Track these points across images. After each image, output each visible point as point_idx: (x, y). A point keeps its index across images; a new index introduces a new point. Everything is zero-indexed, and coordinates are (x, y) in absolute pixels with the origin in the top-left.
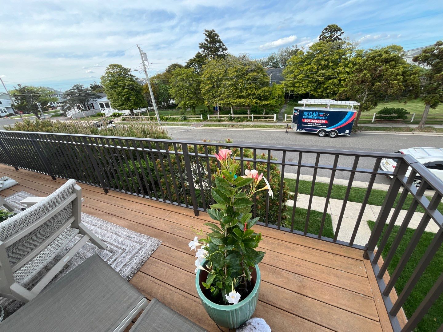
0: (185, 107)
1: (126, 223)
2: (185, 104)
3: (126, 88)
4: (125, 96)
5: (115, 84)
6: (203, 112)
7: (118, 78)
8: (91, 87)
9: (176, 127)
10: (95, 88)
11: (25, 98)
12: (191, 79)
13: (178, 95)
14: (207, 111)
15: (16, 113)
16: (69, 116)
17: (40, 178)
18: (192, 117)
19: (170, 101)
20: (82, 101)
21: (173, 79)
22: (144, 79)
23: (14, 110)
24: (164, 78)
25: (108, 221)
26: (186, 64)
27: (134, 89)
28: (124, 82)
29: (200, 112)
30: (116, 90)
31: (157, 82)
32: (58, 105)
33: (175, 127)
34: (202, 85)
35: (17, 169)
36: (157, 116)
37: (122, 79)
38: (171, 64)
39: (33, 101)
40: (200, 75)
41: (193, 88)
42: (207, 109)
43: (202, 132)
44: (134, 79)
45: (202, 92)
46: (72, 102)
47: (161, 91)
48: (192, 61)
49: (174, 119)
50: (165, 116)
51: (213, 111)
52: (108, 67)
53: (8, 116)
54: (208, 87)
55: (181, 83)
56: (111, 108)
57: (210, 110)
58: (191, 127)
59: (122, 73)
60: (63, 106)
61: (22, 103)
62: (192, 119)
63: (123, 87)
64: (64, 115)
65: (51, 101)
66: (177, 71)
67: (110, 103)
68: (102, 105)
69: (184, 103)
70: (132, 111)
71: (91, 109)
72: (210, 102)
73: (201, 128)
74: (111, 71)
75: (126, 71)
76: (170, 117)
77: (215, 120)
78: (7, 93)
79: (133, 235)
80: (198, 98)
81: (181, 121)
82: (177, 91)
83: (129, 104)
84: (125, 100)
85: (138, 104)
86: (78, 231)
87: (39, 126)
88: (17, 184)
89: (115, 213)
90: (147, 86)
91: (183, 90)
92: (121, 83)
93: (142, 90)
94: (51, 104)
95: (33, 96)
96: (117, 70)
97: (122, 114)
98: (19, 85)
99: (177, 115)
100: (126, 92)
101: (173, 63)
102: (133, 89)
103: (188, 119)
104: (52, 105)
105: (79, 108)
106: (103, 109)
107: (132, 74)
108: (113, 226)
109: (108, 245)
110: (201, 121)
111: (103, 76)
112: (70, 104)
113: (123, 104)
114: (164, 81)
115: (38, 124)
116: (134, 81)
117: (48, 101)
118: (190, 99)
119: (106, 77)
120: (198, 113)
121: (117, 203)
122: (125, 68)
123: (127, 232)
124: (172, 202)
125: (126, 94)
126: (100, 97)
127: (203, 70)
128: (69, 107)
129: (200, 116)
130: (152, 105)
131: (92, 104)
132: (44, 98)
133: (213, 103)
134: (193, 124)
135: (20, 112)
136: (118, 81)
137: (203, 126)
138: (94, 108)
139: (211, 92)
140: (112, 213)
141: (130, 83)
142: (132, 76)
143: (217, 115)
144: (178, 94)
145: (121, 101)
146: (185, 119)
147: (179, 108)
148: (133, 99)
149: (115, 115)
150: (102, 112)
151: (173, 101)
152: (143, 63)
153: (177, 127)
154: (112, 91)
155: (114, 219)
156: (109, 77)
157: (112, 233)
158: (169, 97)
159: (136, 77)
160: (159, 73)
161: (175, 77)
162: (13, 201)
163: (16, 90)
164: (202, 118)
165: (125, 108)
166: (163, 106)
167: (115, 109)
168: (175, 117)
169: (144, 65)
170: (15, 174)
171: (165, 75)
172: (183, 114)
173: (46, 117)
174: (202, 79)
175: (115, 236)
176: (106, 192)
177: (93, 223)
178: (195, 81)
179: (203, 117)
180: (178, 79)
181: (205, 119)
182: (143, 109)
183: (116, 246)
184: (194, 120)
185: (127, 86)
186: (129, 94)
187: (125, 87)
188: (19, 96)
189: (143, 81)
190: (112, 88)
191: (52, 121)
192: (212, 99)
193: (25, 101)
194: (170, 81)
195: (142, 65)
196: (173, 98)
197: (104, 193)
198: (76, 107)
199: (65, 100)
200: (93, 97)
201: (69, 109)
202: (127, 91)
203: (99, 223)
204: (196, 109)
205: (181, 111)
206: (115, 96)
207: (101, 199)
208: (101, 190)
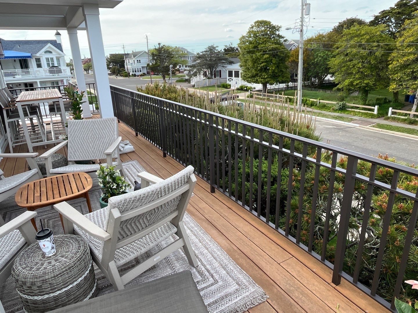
0: (350, 90)
1: (226, 244)
2: (351, 84)
3: (268, 54)
4: (262, 65)
5: (255, 47)
6: (382, 102)
7: (260, 38)
8: (225, 50)
9: (324, 119)
10: (230, 51)
11: (160, 58)
12: (375, 44)
13: (343, 69)
14: (390, 102)
15: (148, 73)
16: (192, 83)
17: (153, 151)
18: (357, 108)
19: (326, 76)
20: (211, 67)
21: (342, 43)
22: (296, 41)
23: (147, 70)
24: (327, 41)
25: (207, 232)
26: (372, 19)
27: (277, 55)
28: (267, 45)
29: (375, 102)
30: (254, 55)
31: (315, 46)
32: (186, 68)
33: (322, 118)
34: (394, 54)
35: (137, 135)
36: (299, 95)
37: (266, 41)
38: (345, 19)
39: (165, 62)
40: (395, 37)
41: (376, 58)
42: (391, 98)
43: (370, 136)
44: (282, 40)
45: (390, 66)
46: (200, 66)
47: (316, 60)
48: (386, 13)
49: (324, 107)
50: (311, 100)
51: (403, 102)
52: (254, 24)
53: (141, 75)
54: (405, 59)
55: (354, 50)
56: (240, 78)
57: (396, 100)
58: (351, 124)
59: (268, 32)
60: (190, 71)
61: (156, 63)
62: (356, 110)
63: (264, 51)
64: (188, 81)
65: (180, 64)
66: (352, 31)
67: (240, 72)
68: (230, 74)
69: (351, 82)
70: (265, 86)
71: (217, 78)
72: (402, 85)
73: (368, 128)
74: (255, 29)
75: (274, 29)
76: (319, 102)
77: (403, 119)
78: (147, 51)
79: (231, 266)
80: (380, 76)
81: (335, 111)
82: (343, 62)
83: (264, 76)
84: (261, 70)
85: (276, 78)
86: (175, 230)
87: (165, 91)
88: (133, 152)
89: (217, 224)
90: (297, 52)
91: (355, 62)
92: (263, 45)
93: (288, 57)
94: (180, 67)
95: (167, 57)
96: (263, 29)
97: (250, 89)
98: (159, 44)
99: (332, 100)
100: (265, 59)
101: (349, 17)
102: (274, 56)
103: (350, 109)
104: (180, 69)
105: (205, 75)
106: (230, 79)
107: (280, 34)
108: (210, 241)
109: (199, 263)
110: (373, 116)
111: (244, 35)
112: (198, 70)
113: (257, 75)
114: (325, 46)
115: (165, 89)
116: (281, 44)
117: (179, 63)
118: (364, 77)
119: (247, 37)
120: (371, 102)
121: (222, 211)
122: (274, 25)
123: (225, 259)
124: (298, 242)
125: (265, 62)
126: (231, 63)
127: (404, 29)
128: (196, 72)
129: (373, 108)
130: (296, 81)
131: (220, 71)
132: (176, 60)
133: (407, 88)
134: (355, 120)
135: (151, 73)
136: (259, 43)
137: (374, 126)
138: (220, 77)
139: (411, 68)
140: (212, 221)
141: (274, 46)
142: (280, 37)
143: (410, 110)
144: (344, 66)
145: (256, 70)
146: (343, 109)
147: (339, 90)
148: (272, 69)
149: (242, 89)
150: (228, 82)
151: (332, 77)
152: (302, 18)
153: (326, 119)
154: (248, 57)
155: (214, 232)
156: (251, 37)
157: (207, 249)
158: (327, 71)
159: (285, 39)
160: (321, 33)
161: (347, 40)
162: (127, 169)
163: (156, 49)
164: (375, 112)
165: (257, 80)
166: (312, 83)
167: (244, 80)
168: (327, 104)
169: (302, 21)
170: (134, 140)
171: (330, 36)
172: (342, 100)
173: (171, 81)
174: (398, 44)
175: (209, 256)
176: (213, 191)
177: (189, 226)
178: (382, 48)
179: (378, 110)
180: (352, 42)
181: (383, 114)
182: (281, 85)
183: (208, 271)
184: (359, 112)
185: (270, 50)
186: (268, 62)
187: (266, 51)
188: (156, 55)
189: (293, 44)
190: (249, 52)
191: (177, 87)
192: (408, 80)
193: (159, 61)
194: (335, 46)
195: (299, 21)
196: (333, 74)
197: (210, 192)
198: (202, 73)
199: (194, 63)
200: (224, 63)
201: (195, 75)
202: (267, 58)
203: (196, 228)
204: (369, 95)
205: (340, 94)
206: (250, 63)
207: (205, 198)
208: (208, 187)
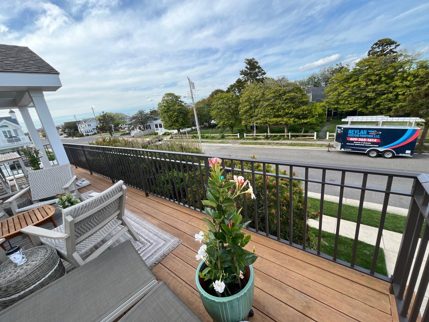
0: (224, 127)
1: (157, 222)
2: (224, 124)
3: (176, 112)
4: (174, 119)
5: (168, 109)
6: (241, 131)
7: (170, 104)
8: (150, 112)
9: (214, 144)
10: (153, 112)
11: (105, 121)
12: (231, 102)
13: (218, 116)
14: (244, 130)
15: (98, 132)
16: (132, 135)
17: (104, 181)
18: (230, 136)
19: (211, 121)
20: (143, 123)
21: (215, 103)
22: (191, 103)
23: (97, 130)
24: (208, 102)
25: (145, 219)
26: (227, 89)
27: (182, 112)
28: (175, 107)
29: (237, 131)
30: (168, 114)
31: (202, 105)
32: (126, 126)
33: (213, 144)
34: (240, 106)
35: (91, 173)
36: (199, 135)
37: (174, 105)
38: (214, 90)
39: (110, 124)
40: (239, 98)
41: (232, 109)
42: (244, 128)
43: (238, 149)
44: (183, 104)
45: (240, 113)
46: (136, 123)
47: (204, 113)
48: (232, 86)
49: (213, 138)
50: (206, 135)
51: (250, 130)
52: (164, 95)
53: (93, 135)
54: (245, 108)
55: (221, 106)
56: (163, 128)
57: (247, 129)
58: (228, 145)
59: (174, 100)
60: (129, 127)
61: (103, 125)
62: (229, 137)
63: (174, 111)
64: (129, 134)
65: (121, 123)
66: (218, 96)
67: (162, 124)
68: (156, 126)
69: (224, 123)
70: (179, 130)
71: (148, 129)
72: (247, 121)
73: (237, 145)
74: (166, 98)
75: (177, 98)
76: (210, 136)
77: (251, 138)
78: (95, 118)
80: (236, 118)
81: (219, 139)
82: (217, 113)
83: (177, 125)
84: (174, 122)
85: (184, 125)
86: (121, 222)
88: (90, 185)
89: (151, 213)
90: (193, 109)
91: (223, 112)
92: (172, 107)
93: (189, 113)
94: (122, 125)
95: (111, 120)
96: (171, 98)
97: (171, 133)
98: (103, 112)
99: (217, 134)
100: (176, 115)
101: (216, 89)
102: (181, 113)
103: (226, 137)
104: (122, 127)
105: (140, 128)
106: (157, 129)
107: (182, 100)
108: (147, 224)
109: (141, 238)
110: (238, 139)
111: (160, 102)
112: (134, 126)
113: (172, 125)
114: (207, 105)
115: (110, 141)
116: (183, 106)
118: (229, 119)
119: (162, 103)
120: (235, 132)
121: (153, 205)
122: (177, 95)
123: (156, 230)
124: (195, 209)
126: (156, 119)
127: (242, 94)
128: (133, 128)
129: (237, 135)
130: (195, 126)
131: (150, 125)
132: (117, 121)
133: (250, 122)
134: (230, 142)
135: (101, 132)
136: (170, 107)
137: (239, 144)
138: (150, 129)
139: (249, 113)
140: (148, 213)
141: (179, 107)
142: (182, 102)
143: (253, 133)
144: (218, 115)
145: (171, 122)
146: (223, 137)
147: (219, 128)
148: (181, 121)
149: (165, 134)
150: (156, 131)
151: (214, 121)
152: (191, 90)
153: (216, 144)
154: (165, 115)
155: (149, 218)
156: (164, 103)
157: (145, 228)
158: (211, 118)
159: (184, 103)
160: (204, 98)
161: (217, 101)
163: (101, 116)
164: (239, 137)
165: (173, 128)
166: (205, 126)
167: (166, 129)
168: (215, 136)
169: (191, 92)
170: (90, 177)
171: (209, 99)
172: (222, 133)
173: (117, 135)
174: (241, 101)
175: (147, 231)
176: (147, 195)
177: (133, 219)
178: (234, 104)
179: (240, 135)
180: (219, 102)
181: (242, 137)
182: (188, 129)
183: (146, 240)
184: (231, 138)
185: (177, 110)
186: (177, 116)
187: (175, 111)
188: (102, 120)
189: (190, 105)
190: (165, 112)
191: (119, 138)
192: (249, 119)
193: (105, 124)
194: (212, 105)
195: (190, 92)
196: (214, 119)
197: (145, 196)
198: (138, 128)
199: (131, 122)
200: (151, 120)
201: (133, 129)
203: (138, 219)
204: (234, 129)
205: (220, 130)
206: (167, 118)
207: (142, 200)
208: (143, 193)
